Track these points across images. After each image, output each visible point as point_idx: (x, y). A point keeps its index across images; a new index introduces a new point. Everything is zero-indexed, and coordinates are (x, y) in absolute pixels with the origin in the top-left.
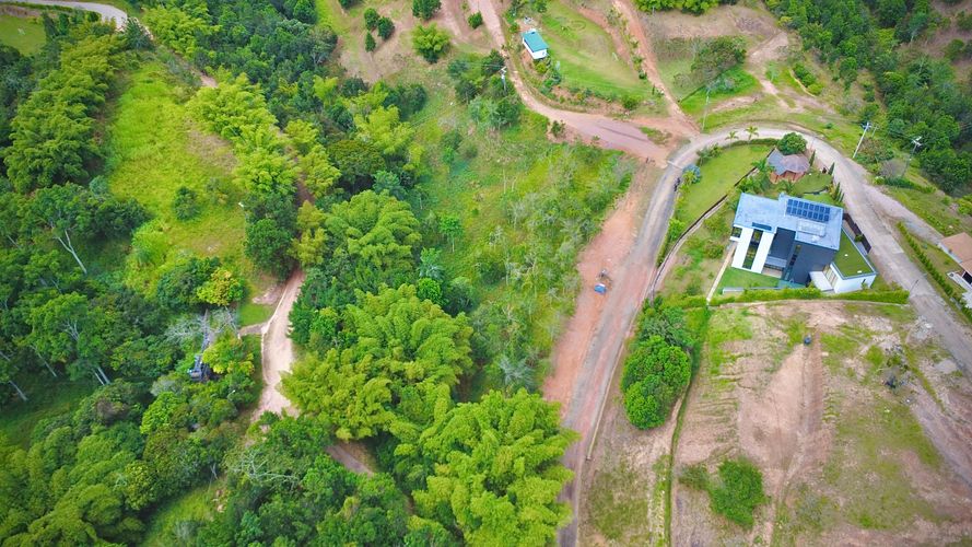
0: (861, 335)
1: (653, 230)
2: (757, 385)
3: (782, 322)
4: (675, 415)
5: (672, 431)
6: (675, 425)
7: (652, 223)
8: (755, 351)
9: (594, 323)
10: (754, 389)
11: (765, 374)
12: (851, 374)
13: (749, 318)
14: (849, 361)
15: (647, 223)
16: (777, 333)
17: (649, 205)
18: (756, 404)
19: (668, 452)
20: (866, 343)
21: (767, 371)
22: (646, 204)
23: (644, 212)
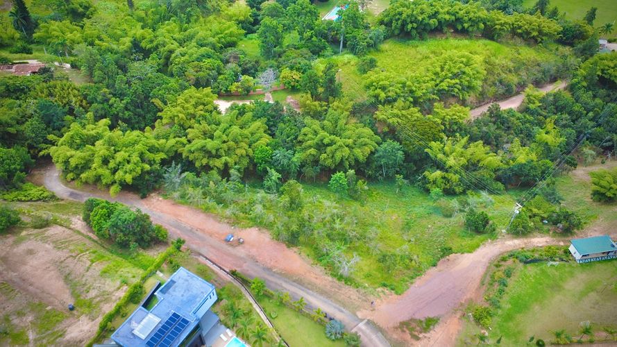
0: (45, 341)
1: (276, 284)
2: (63, 265)
3: (101, 301)
4: (91, 235)
5: (82, 231)
6: (85, 233)
7: (284, 285)
8: (88, 273)
9: (203, 230)
10: (62, 262)
11: (68, 272)
12: (20, 314)
13: (118, 283)
14: (30, 318)
15: (286, 282)
16: (93, 293)
17: (309, 289)
18: (51, 258)
19: (72, 226)
20: (35, 340)
21: (69, 274)
22: (309, 286)
23: (300, 282)
